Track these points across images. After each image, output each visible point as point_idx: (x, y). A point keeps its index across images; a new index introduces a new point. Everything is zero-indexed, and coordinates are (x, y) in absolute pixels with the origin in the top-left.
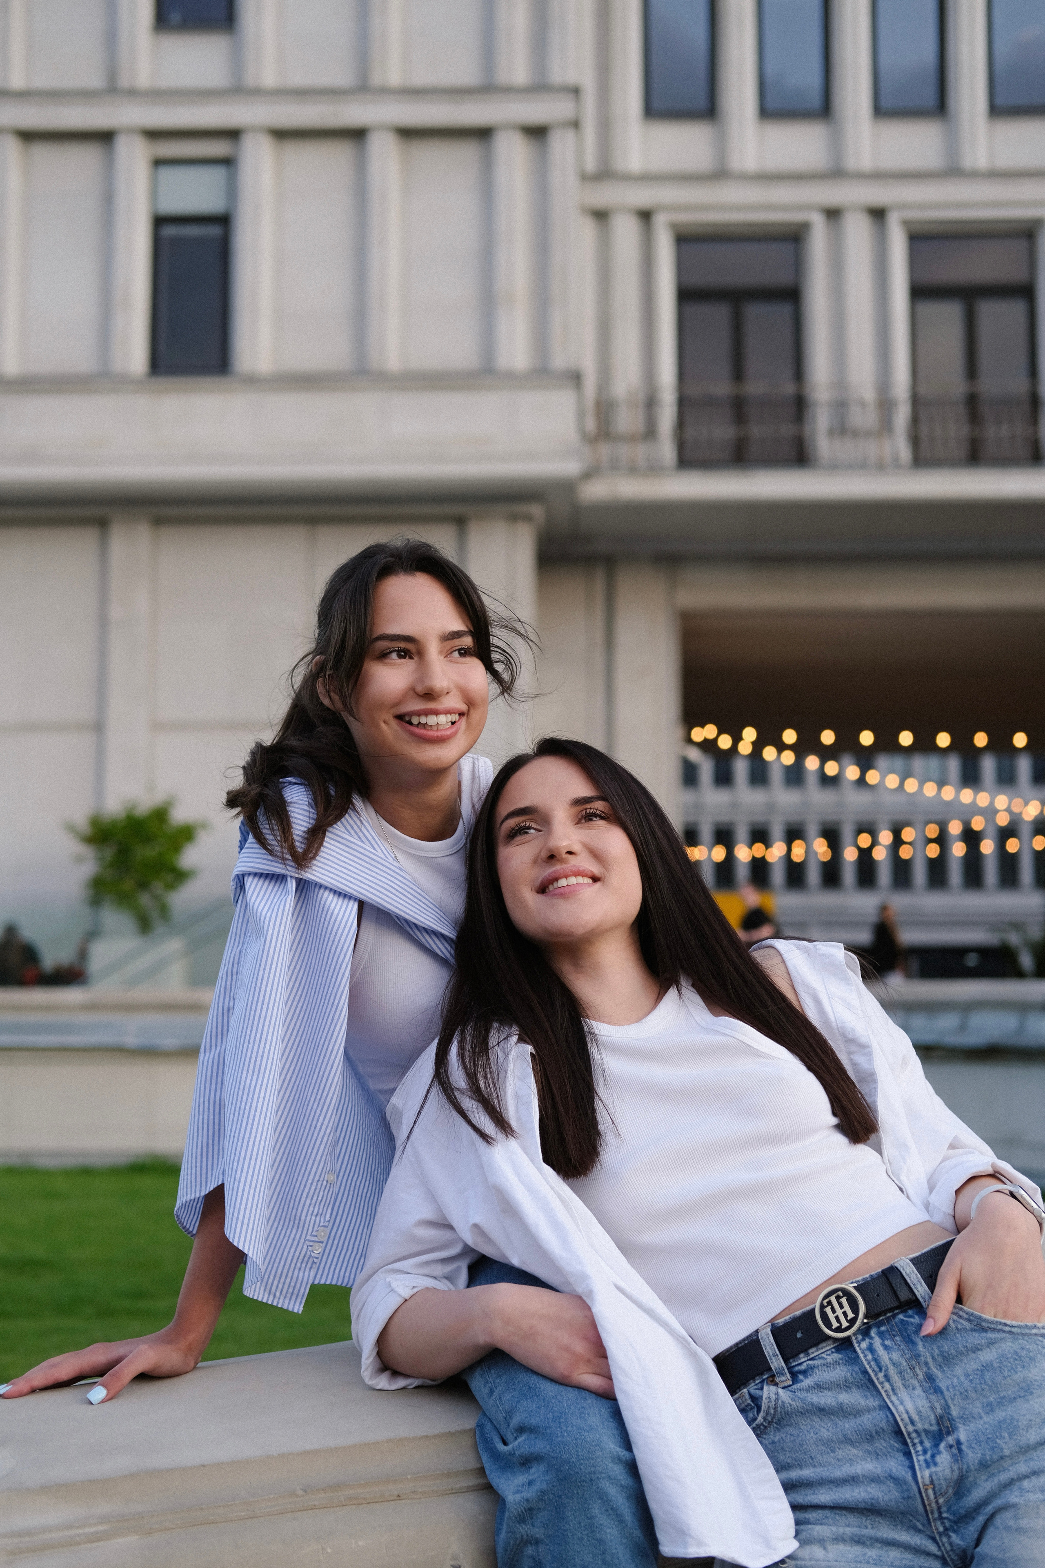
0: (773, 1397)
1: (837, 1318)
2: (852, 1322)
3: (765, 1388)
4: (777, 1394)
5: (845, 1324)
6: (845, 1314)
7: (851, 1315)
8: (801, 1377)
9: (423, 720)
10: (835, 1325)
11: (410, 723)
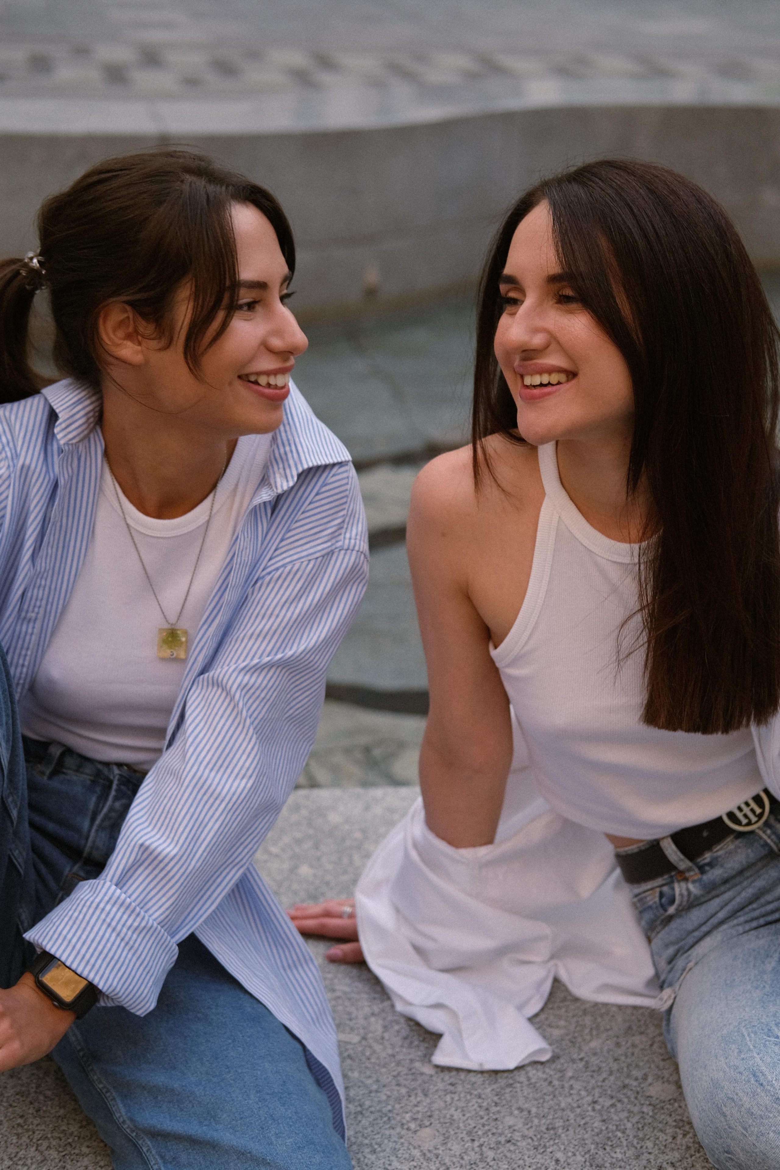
0: (685, 893)
1: (745, 816)
2: (760, 816)
3: (676, 886)
4: (688, 890)
5: (754, 819)
6: (753, 811)
7: (758, 811)
8: (707, 868)
9: (272, 381)
10: (744, 821)
11: (256, 383)
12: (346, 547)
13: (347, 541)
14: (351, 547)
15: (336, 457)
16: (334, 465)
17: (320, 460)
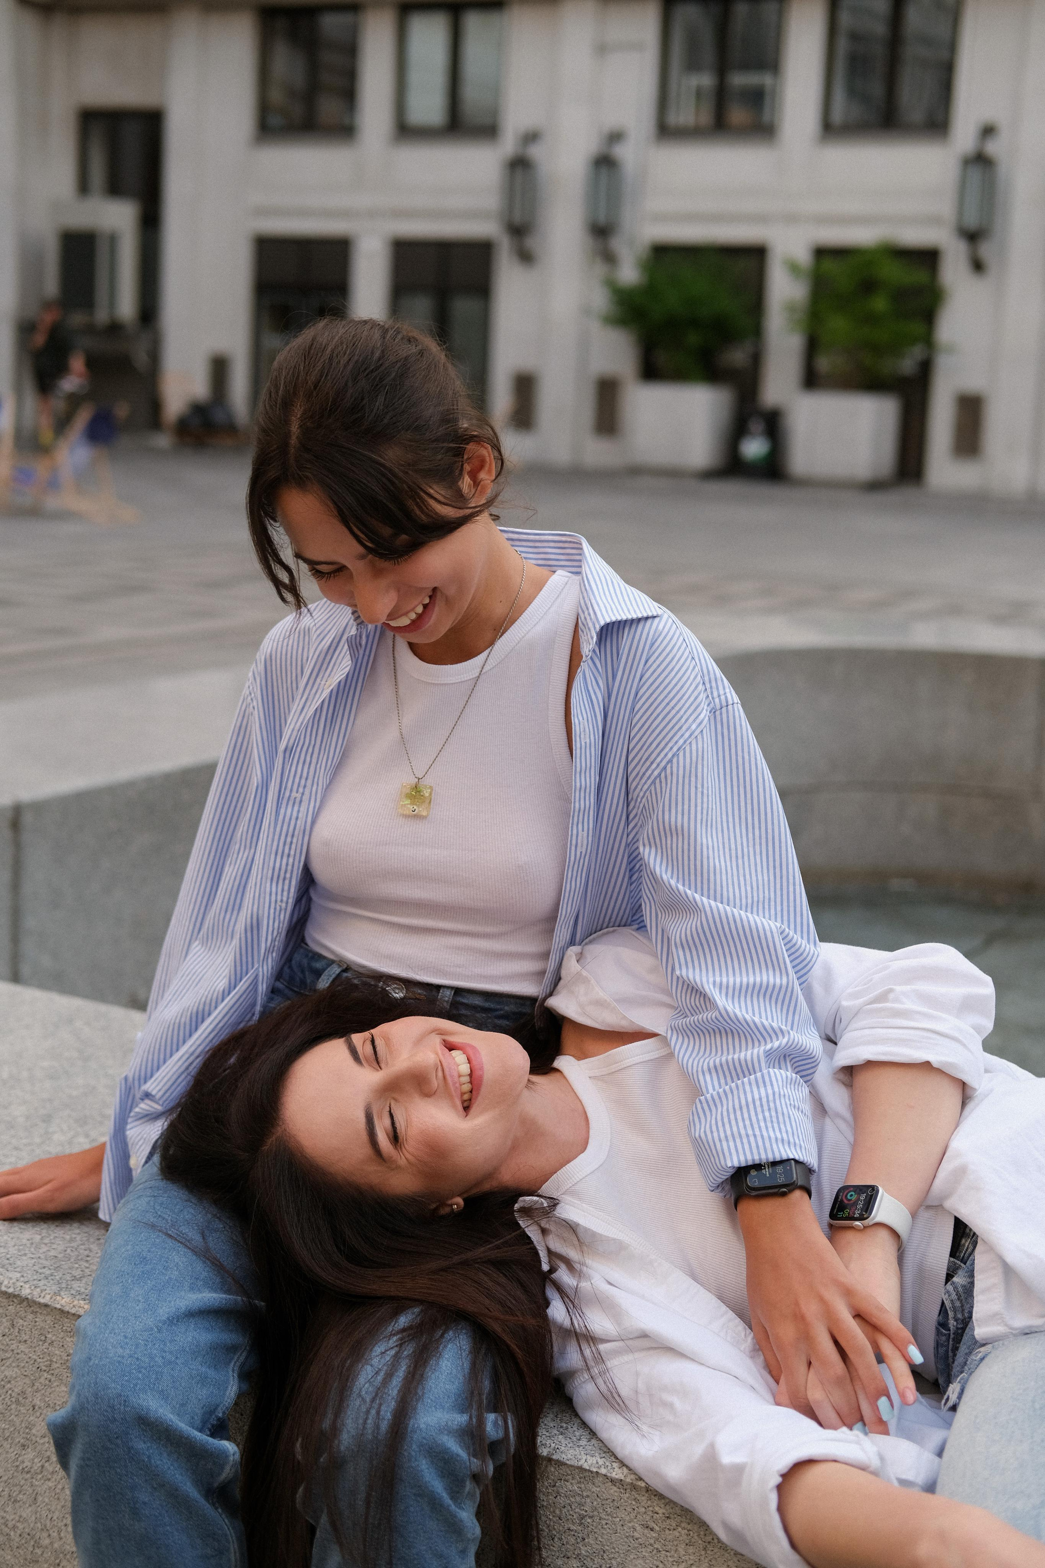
12: (718, 707)
13: (717, 700)
14: (724, 704)
15: (635, 611)
16: (639, 620)
17: (620, 615)
